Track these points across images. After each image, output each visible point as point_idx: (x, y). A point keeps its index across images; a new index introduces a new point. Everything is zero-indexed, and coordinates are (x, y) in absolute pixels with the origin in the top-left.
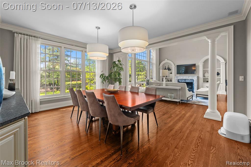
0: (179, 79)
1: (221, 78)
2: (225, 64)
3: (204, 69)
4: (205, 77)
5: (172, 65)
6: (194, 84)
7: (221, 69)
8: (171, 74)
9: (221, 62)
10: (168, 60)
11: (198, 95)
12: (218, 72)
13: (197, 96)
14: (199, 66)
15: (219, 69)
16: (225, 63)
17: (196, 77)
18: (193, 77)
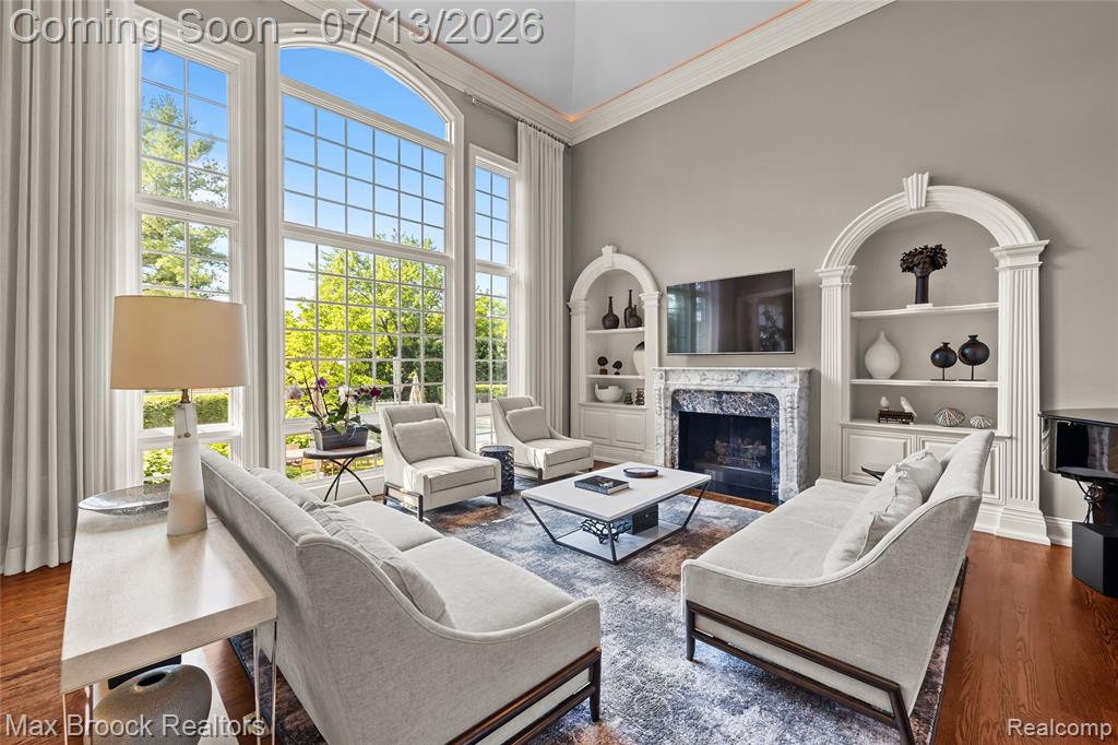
0: (676, 392)
1: (1002, 384)
2: (1035, 260)
3: (857, 314)
4: (870, 377)
5: (644, 287)
6: (777, 433)
7: (1003, 305)
8: (638, 354)
9: (1004, 240)
10: (618, 252)
11: (704, 624)
12: (973, 338)
13: (694, 633)
14: (816, 289)
15: (984, 306)
16: (1041, 257)
17: (789, 378)
18: (774, 374)
